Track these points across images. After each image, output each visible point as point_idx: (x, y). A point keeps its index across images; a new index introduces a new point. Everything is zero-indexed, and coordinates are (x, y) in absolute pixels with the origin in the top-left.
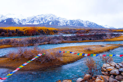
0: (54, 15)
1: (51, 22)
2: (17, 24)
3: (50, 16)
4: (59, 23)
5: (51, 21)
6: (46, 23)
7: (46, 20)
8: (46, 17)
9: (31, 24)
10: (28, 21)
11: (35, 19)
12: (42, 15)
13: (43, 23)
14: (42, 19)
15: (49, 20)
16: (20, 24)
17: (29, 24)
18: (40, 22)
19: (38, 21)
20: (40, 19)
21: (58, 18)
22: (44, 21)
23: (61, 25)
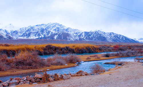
0: (61, 25)
1: (57, 36)
2: (5, 39)
3: (55, 26)
4: (69, 36)
5: (56, 34)
6: (48, 37)
7: (49, 32)
8: (48, 27)
9: (25, 38)
10: (22, 34)
11: (32, 31)
12: (42, 25)
13: (45, 37)
14: (42, 31)
15: (54, 32)
16: (10, 38)
18: (39, 35)
19: (37, 34)
20: (40, 31)
21: (67, 30)
22: (45, 33)
23: (72, 39)
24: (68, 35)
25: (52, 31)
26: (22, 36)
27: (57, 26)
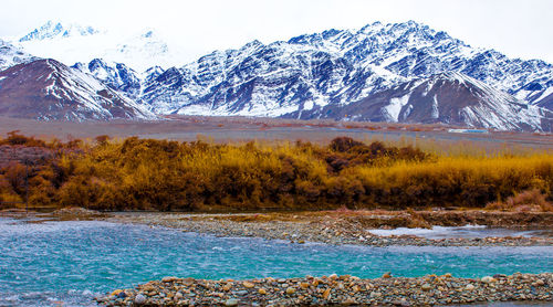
0: (441, 35)
1: (405, 99)
2: (89, 114)
3: (403, 41)
6: (353, 108)
7: (361, 78)
8: (361, 51)
9: (222, 111)
11: (263, 72)
12: (326, 35)
13: (333, 110)
14: (324, 70)
15: (391, 78)
16: (118, 109)
17: (203, 111)
18: (303, 94)
19: (291, 86)
20: (307, 72)
21: (476, 65)
22: (338, 85)
23: (495, 121)
24: (470, 95)
25: (379, 71)
26: (204, 100)
27: (415, 42)
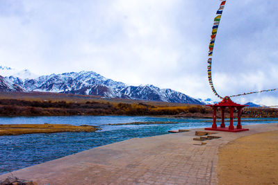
0: (99, 75)
1: (90, 90)
2: (10, 90)
3: (90, 76)
4: (106, 91)
5: (89, 88)
6: (78, 91)
7: (80, 84)
8: (80, 77)
9: (45, 91)
10: (40, 86)
11: (55, 81)
12: (71, 73)
13: (73, 91)
14: (71, 82)
15: (87, 84)
16: (18, 89)
17: (40, 90)
18: (65, 87)
19: (62, 85)
20: (66, 82)
21: (106, 82)
22: (74, 85)
23: (111, 95)
24: (106, 89)
25: (84, 83)
26: (40, 88)
27: (92, 76)
